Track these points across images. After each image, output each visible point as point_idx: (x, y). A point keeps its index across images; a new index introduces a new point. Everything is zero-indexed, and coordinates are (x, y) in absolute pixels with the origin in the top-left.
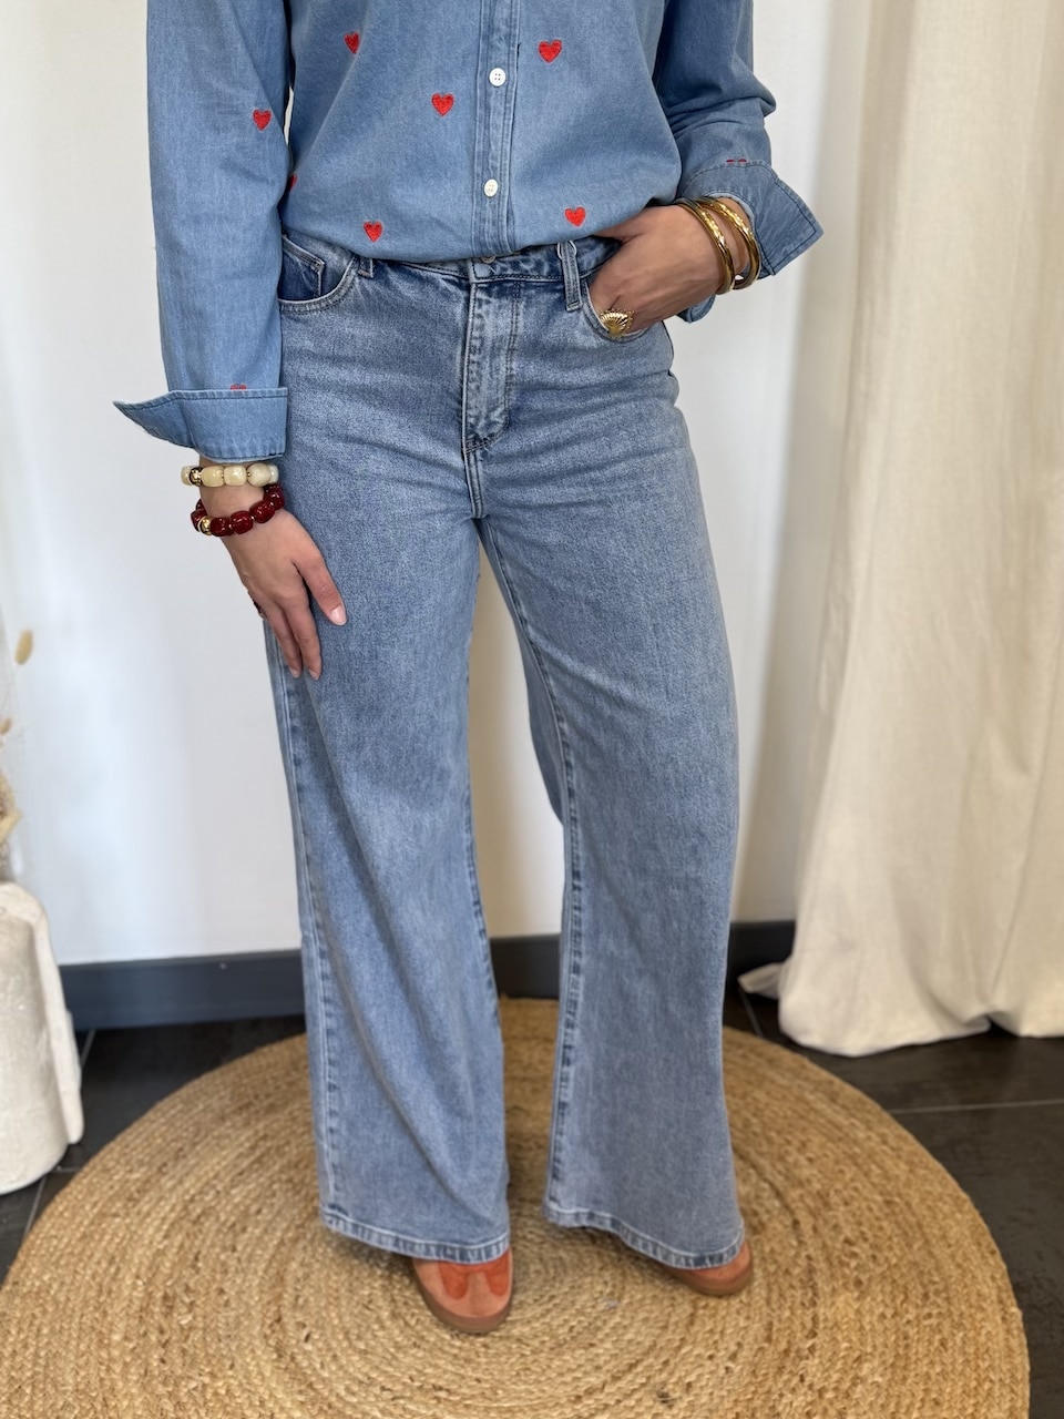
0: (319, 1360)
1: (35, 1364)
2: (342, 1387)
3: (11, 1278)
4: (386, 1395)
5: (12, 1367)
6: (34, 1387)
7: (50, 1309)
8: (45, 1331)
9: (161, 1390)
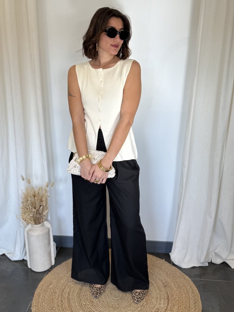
0: (85, 290)
1: (59, 271)
2: (83, 294)
3: (67, 261)
4: (87, 299)
5: (57, 270)
6: (57, 274)
7: (67, 266)
8: (64, 268)
9: (67, 282)
